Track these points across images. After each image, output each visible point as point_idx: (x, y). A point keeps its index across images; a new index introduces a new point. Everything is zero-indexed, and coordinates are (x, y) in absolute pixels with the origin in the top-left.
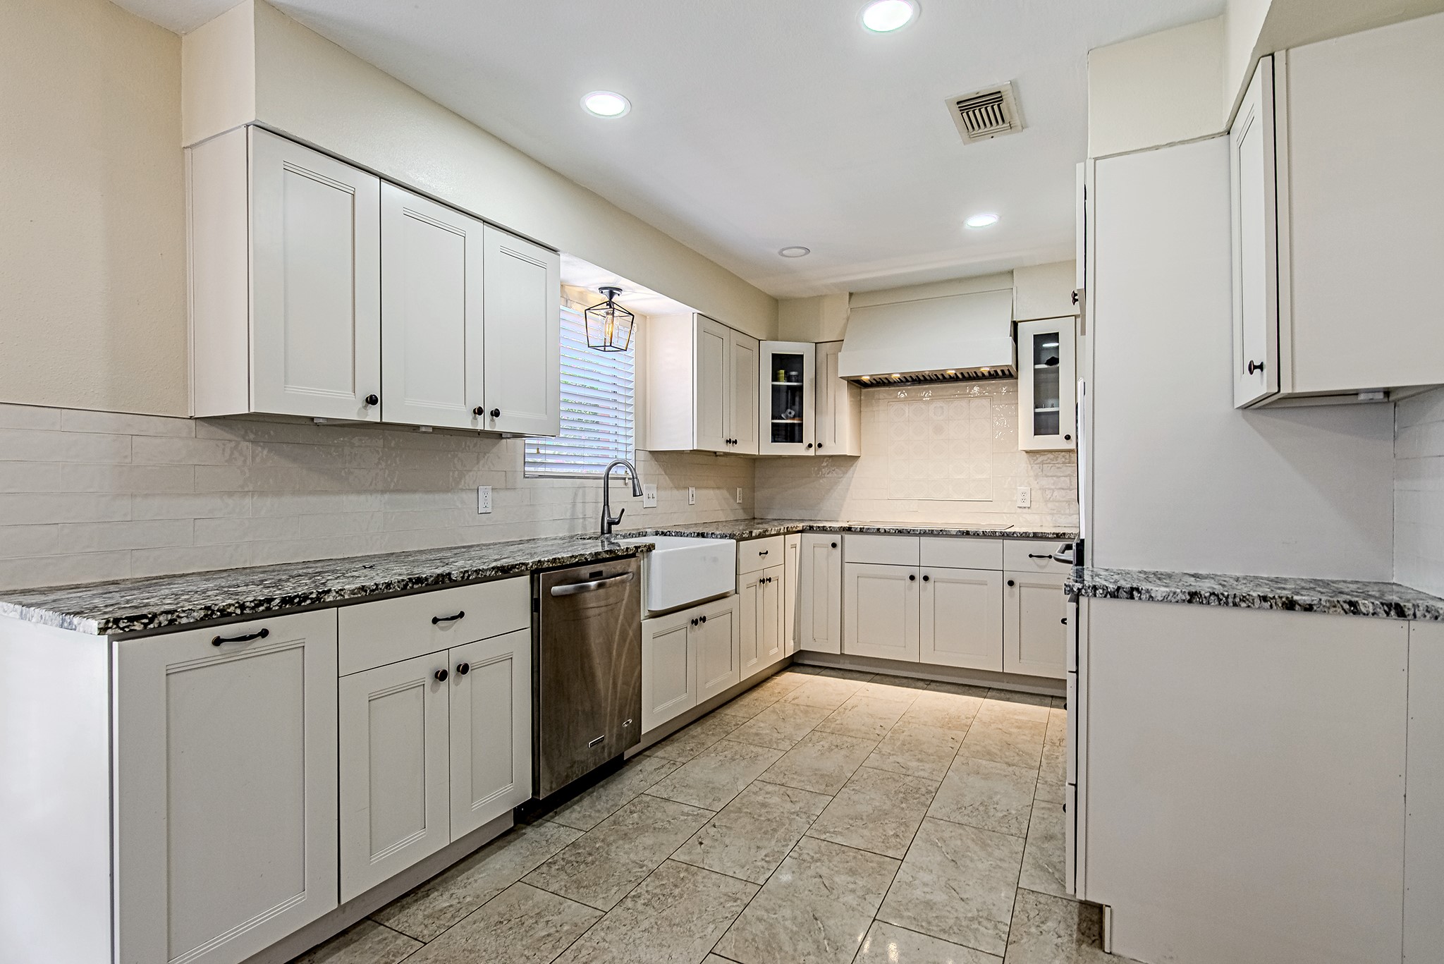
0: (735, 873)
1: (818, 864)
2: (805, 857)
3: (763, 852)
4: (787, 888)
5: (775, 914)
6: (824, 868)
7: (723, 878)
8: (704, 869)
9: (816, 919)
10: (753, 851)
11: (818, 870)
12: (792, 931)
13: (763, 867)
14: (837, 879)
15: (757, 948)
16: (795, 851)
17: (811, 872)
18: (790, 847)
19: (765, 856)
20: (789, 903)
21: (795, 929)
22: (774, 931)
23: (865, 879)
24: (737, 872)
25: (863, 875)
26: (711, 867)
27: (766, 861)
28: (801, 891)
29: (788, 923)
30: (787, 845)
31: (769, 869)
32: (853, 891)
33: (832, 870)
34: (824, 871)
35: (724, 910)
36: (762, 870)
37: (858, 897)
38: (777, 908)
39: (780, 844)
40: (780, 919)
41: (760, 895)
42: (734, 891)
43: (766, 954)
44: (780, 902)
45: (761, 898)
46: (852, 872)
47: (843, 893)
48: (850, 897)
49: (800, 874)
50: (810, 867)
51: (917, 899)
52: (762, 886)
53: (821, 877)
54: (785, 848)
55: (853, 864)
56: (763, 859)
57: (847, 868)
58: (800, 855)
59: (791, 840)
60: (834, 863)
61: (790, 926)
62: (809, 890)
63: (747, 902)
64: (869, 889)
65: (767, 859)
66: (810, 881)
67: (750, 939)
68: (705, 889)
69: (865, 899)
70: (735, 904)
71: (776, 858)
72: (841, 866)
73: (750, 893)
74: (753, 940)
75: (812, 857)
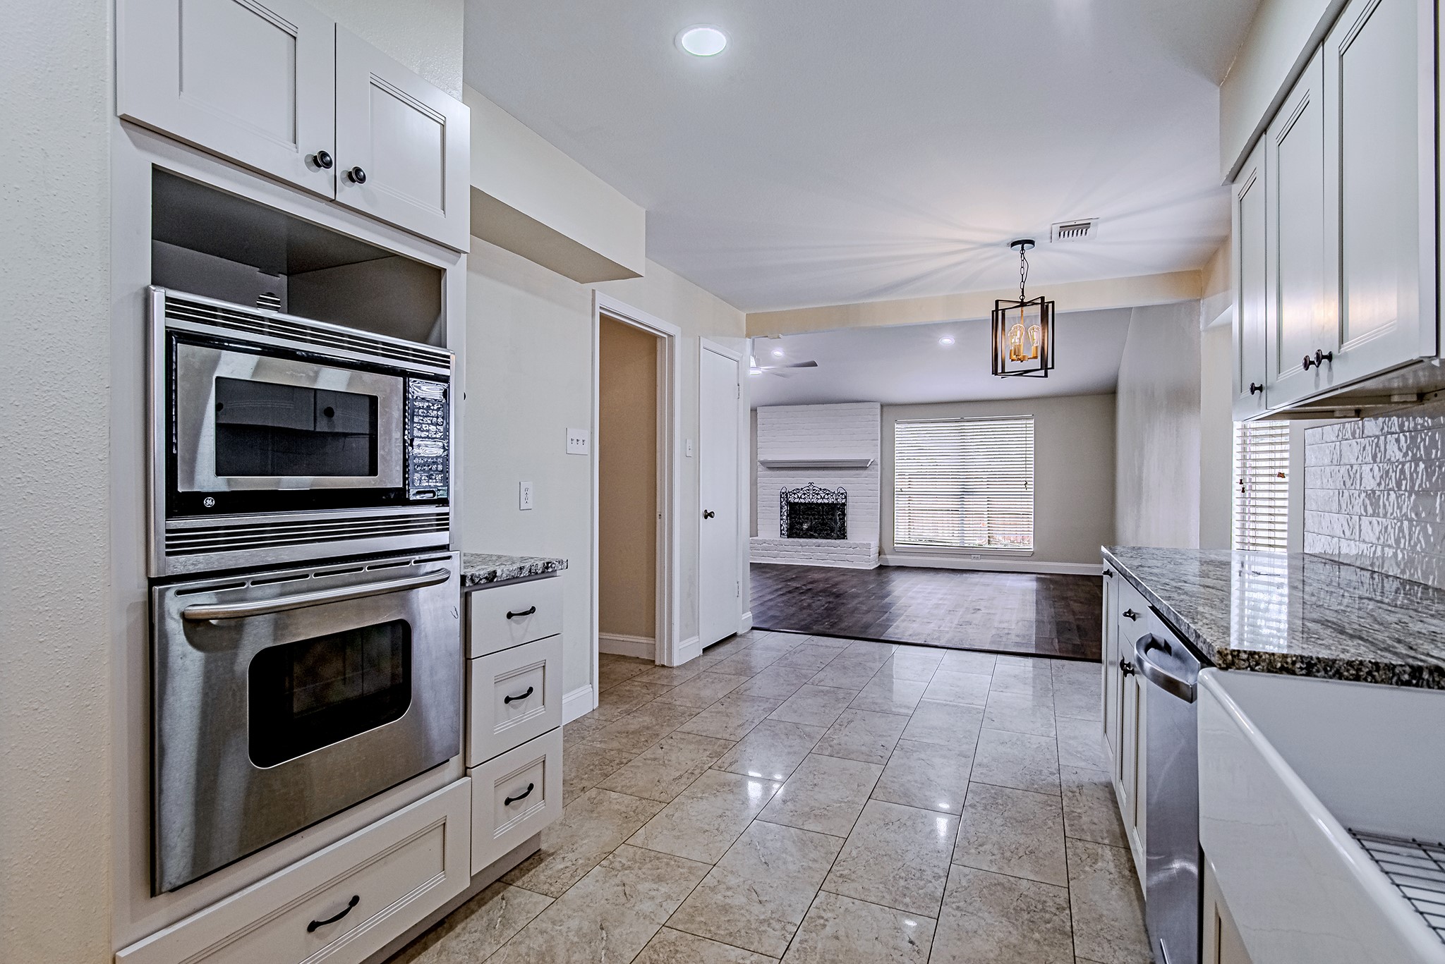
0: (853, 903)
1: (762, 917)
2: (778, 926)
3: (829, 930)
4: (795, 889)
5: (802, 866)
6: (756, 912)
7: (863, 897)
8: (889, 907)
9: (766, 863)
10: (841, 933)
11: (763, 910)
12: (786, 853)
13: (824, 910)
14: (744, 900)
15: (812, 842)
16: (790, 933)
17: (771, 906)
18: (797, 939)
19: (824, 926)
20: (791, 875)
21: (784, 855)
22: (802, 853)
23: (713, 901)
24: (851, 904)
25: (715, 906)
26: (881, 909)
27: (822, 918)
28: (780, 886)
29: (790, 859)
30: (801, 942)
31: (816, 908)
32: (729, 888)
33: (747, 911)
34: (756, 909)
35: (849, 867)
36: (824, 908)
37: (724, 883)
38: (801, 870)
39: (811, 943)
40: (797, 862)
41: (820, 881)
42: (846, 884)
43: (804, 838)
44: (800, 875)
45: (818, 878)
46: (726, 910)
47: (739, 886)
48: (732, 883)
49: (782, 904)
50: (772, 912)
51: (667, 884)
52: (820, 889)
53: (760, 902)
54: (804, 937)
55: (723, 918)
56: (827, 920)
57: (731, 913)
58: (784, 928)
59: (798, 950)
60: (744, 919)
61: (788, 857)
62: (772, 887)
63: (831, 875)
64: (712, 891)
65: (822, 921)
66: (772, 897)
67: (819, 848)
68: (877, 886)
69: (718, 881)
70: (841, 872)
71: (812, 922)
72: (737, 916)
73: (830, 882)
74: (816, 847)
75: (769, 925)
